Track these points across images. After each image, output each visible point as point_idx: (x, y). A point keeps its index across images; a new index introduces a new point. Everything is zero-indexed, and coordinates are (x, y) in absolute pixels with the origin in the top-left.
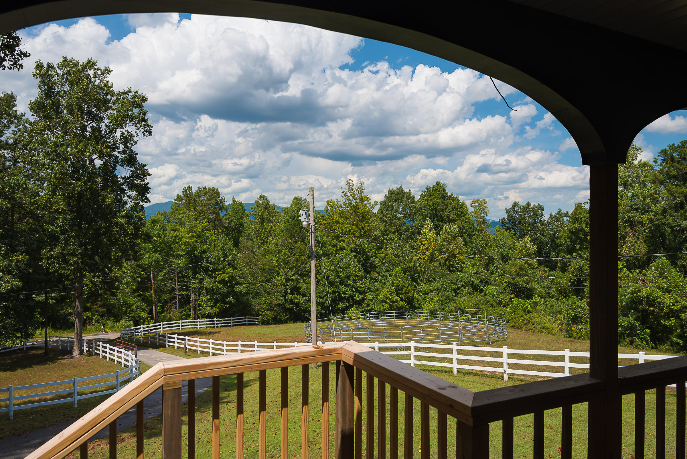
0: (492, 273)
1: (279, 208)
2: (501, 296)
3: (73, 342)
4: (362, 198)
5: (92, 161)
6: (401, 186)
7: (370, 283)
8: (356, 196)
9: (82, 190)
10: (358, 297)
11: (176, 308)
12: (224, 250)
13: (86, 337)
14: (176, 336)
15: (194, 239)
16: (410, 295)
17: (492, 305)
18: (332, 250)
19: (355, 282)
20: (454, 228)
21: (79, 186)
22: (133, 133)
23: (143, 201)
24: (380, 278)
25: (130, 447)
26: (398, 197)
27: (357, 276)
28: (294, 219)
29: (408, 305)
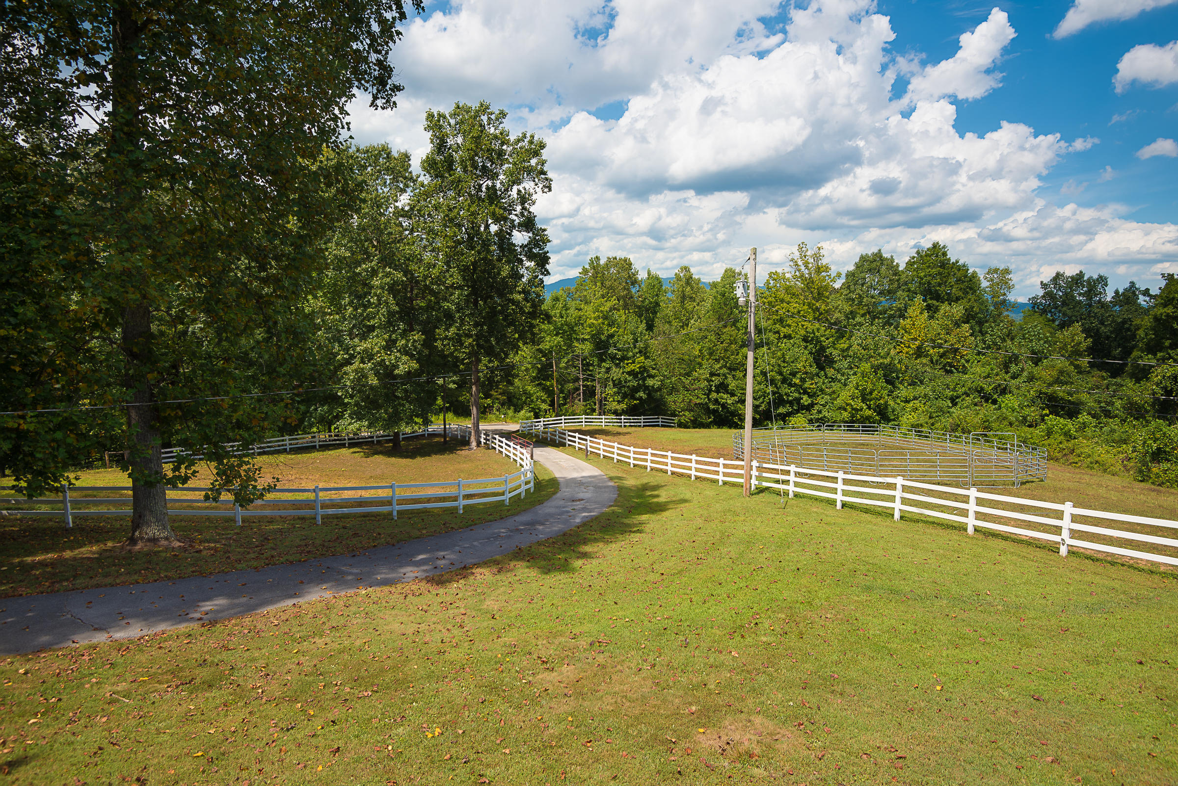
0: (1014, 377)
1: (704, 283)
2: (1026, 411)
3: (470, 433)
4: (819, 268)
5: (487, 226)
6: (880, 250)
7: (824, 383)
8: (810, 265)
9: (475, 261)
10: (806, 400)
11: (579, 400)
12: (635, 334)
13: (483, 426)
14: (577, 435)
15: (600, 321)
16: (882, 402)
17: (1011, 424)
18: (772, 337)
19: (803, 380)
20: (957, 310)
21: (471, 256)
22: (532, 191)
23: (543, 274)
24: (839, 376)
25: (507, 583)
26: (874, 265)
27: (806, 373)
28: (724, 296)
29: (877, 415)
